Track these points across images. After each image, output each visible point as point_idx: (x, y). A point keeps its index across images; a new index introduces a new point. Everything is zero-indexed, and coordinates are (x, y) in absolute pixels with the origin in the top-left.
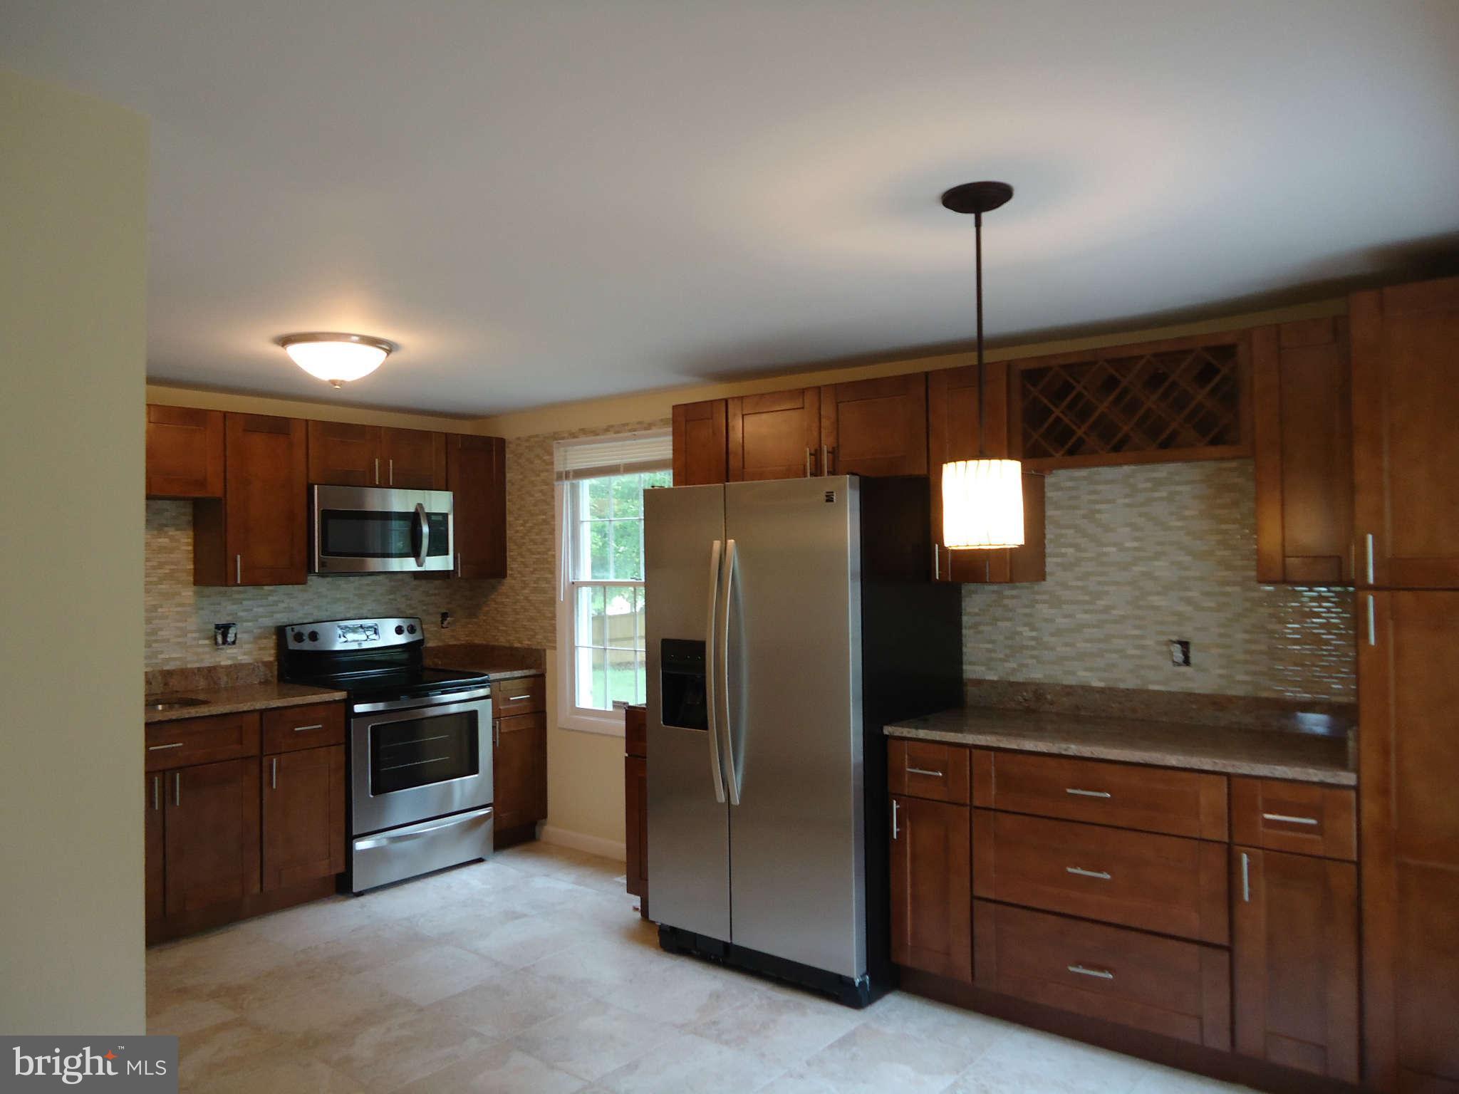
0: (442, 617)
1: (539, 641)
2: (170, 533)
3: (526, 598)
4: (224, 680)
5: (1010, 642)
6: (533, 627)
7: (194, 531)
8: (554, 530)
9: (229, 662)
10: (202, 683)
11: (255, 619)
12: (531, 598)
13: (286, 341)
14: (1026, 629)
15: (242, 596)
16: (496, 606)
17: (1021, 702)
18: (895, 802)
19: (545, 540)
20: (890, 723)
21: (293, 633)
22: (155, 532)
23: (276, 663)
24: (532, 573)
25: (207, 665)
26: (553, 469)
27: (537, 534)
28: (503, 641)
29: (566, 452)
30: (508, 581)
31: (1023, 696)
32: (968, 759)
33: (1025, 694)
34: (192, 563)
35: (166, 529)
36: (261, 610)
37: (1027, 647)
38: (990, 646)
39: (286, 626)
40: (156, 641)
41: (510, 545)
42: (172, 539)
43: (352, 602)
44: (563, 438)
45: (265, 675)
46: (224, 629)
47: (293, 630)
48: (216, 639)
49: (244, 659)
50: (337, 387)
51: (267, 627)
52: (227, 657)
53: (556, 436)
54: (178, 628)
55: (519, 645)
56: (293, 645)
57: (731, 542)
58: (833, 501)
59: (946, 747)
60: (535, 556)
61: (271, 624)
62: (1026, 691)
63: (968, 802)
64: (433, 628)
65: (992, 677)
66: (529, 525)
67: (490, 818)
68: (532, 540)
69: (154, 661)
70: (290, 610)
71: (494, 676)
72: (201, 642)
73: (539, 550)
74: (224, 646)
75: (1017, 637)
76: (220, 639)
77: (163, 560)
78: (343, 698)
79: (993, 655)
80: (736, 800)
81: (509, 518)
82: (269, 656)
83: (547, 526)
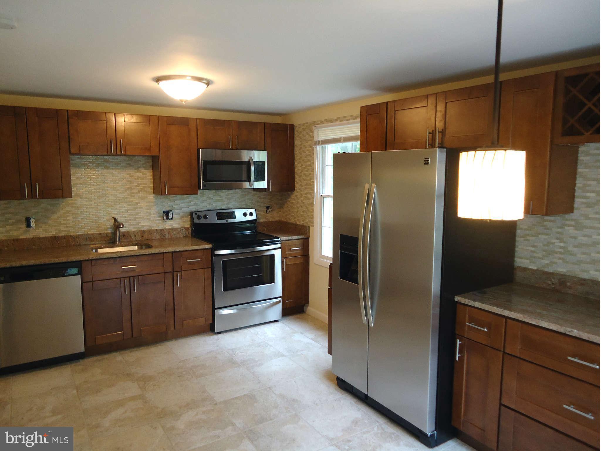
0: (267, 208)
1: (307, 222)
2: (143, 171)
3: (302, 201)
4: (167, 235)
5: (546, 248)
6: (304, 215)
7: (153, 170)
8: (313, 169)
9: (170, 227)
10: (158, 236)
11: (181, 209)
12: (304, 202)
13: (158, 80)
14: (558, 241)
15: (175, 198)
16: (290, 204)
17: (550, 284)
18: (458, 340)
19: (310, 174)
20: (459, 294)
21: (196, 216)
22: (136, 170)
23: (190, 228)
24: (305, 189)
25: (160, 228)
26: (313, 139)
27: (307, 171)
28: (292, 221)
29: (318, 131)
30: (295, 193)
31: (551, 281)
32: (504, 324)
33: (553, 280)
34: (152, 184)
35: (140, 169)
36: (183, 205)
37: (556, 252)
38: (533, 249)
39: (193, 212)
40: (138, 218)
41: (296, 176)
42: (143, 174)
43: (224, 201)
44: (318, 124)
45: (186, 233)
46: (167, 213)
47: (196, 214)
48: (163, 218)
49: (176, 226)
50: (184, 103)
51: (186, 212)
52: (169, 225)
53: (315, 123)
54: (147, 212)
55: (299, 223)
56: (196, 221)
57: (374, 184)
58: (428, 164)
59: (491, 315)
60: (306, 182)
61: (188, 211)
62: (554, 279)
63: (502, 350)
64: (262, 213)
65: (533, 267)
66: (304, 166)
67: (280, 302)
68: (304, 174)
69: (137, 226)
70: (196, 204)
71: (283, 238)
72: (157, 218)
73: (307, 179)
74: (166, 221)
75: (551, 245)
76: (165, 218)
77: (139, 183)
78: (210, 247)
79: (535, 255)
80: (372, 324)
81: (296, 163)
82: (188, 225)
83: (311, 168)
